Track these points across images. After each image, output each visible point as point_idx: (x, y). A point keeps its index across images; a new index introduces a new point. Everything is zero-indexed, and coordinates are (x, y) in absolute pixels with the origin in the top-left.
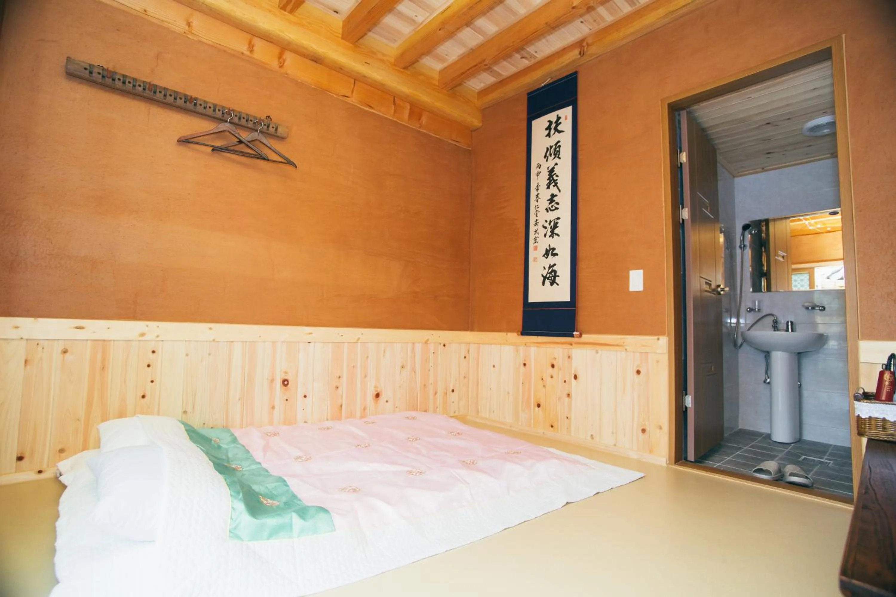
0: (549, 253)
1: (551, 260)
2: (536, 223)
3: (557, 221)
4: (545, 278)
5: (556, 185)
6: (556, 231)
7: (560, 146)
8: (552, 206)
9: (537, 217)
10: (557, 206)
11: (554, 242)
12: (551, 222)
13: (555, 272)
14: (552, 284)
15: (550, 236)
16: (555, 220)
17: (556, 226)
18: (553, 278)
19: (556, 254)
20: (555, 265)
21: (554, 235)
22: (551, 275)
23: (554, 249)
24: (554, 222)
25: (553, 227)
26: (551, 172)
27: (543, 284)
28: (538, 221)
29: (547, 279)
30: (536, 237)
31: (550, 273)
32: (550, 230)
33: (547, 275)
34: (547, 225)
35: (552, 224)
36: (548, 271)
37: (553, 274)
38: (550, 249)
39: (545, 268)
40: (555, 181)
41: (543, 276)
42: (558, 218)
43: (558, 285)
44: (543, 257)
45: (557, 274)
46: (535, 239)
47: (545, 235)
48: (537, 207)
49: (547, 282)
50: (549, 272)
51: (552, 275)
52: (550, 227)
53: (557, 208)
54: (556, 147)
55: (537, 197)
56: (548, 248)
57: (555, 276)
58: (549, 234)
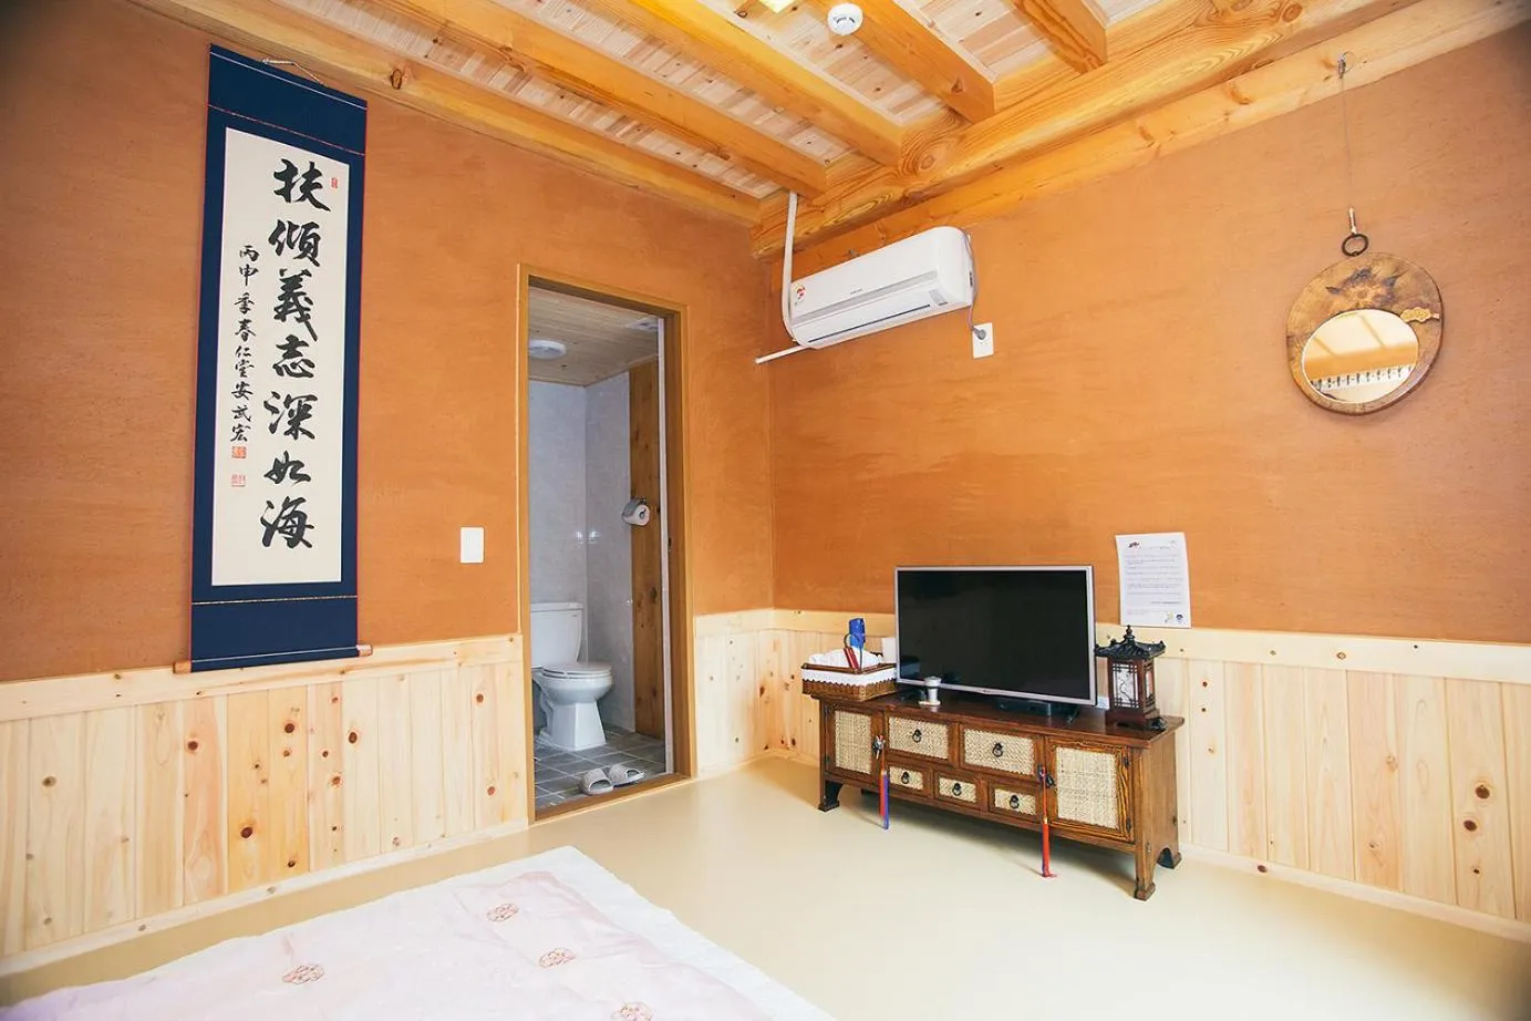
0: (285, 472)
1: (290, 488)
2: (242, 391)
3: (308, 403)
4: (270, 530)
5: (304, 319)
6: (304, 424)
7: (317, 238)
8: (294, 365)
9: (242, 375)
10: (307, 368)
11: (298, 449)
12: (288, 401)
13: (303, 516)
14: (292, 543)
15: (286, 433)
16: (303, 399)
17: (304, 412)
18: (295, 529)
19: (306, 478)
20: (301, 500)
21: (300, 432)
22: (290, 523)
23: (299, 464)
24: (300, 401)
25: (295, 413)
26: (291, 285)
27: (267, 541)
28: (246, 388)
29: (276, 532)
30: (240, 426)
31: (288, 518)
32: (286, 418)
33: (277, 521)
34: (279, 403)
35: (294, 406)
36: (281, 513)
37: (296, 520)
38: (288, 463)
39: (270, 505)
40: (301, 309)
41: (263, 521)
42: (313, 398)
43: (309, 546)
44: (268, 479)
45: (308, 523)
46: (237, 430)
47: (273, 428)
48: (242, 351)
49: (278, 538)
50: (284, 515)
51: (293, 522)
52: (287, 411)
53: (306, 374)
54: (306, 232)
55: (243, 328)
56: (282, 459)
57: (302, 526)
58: (284, 425)
